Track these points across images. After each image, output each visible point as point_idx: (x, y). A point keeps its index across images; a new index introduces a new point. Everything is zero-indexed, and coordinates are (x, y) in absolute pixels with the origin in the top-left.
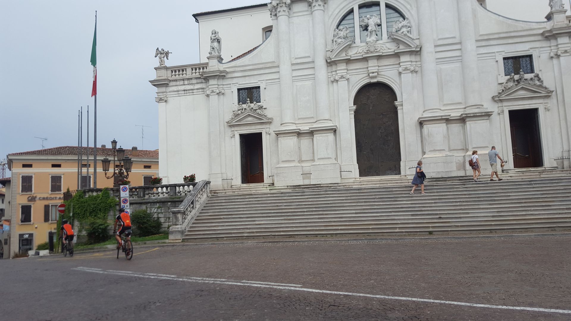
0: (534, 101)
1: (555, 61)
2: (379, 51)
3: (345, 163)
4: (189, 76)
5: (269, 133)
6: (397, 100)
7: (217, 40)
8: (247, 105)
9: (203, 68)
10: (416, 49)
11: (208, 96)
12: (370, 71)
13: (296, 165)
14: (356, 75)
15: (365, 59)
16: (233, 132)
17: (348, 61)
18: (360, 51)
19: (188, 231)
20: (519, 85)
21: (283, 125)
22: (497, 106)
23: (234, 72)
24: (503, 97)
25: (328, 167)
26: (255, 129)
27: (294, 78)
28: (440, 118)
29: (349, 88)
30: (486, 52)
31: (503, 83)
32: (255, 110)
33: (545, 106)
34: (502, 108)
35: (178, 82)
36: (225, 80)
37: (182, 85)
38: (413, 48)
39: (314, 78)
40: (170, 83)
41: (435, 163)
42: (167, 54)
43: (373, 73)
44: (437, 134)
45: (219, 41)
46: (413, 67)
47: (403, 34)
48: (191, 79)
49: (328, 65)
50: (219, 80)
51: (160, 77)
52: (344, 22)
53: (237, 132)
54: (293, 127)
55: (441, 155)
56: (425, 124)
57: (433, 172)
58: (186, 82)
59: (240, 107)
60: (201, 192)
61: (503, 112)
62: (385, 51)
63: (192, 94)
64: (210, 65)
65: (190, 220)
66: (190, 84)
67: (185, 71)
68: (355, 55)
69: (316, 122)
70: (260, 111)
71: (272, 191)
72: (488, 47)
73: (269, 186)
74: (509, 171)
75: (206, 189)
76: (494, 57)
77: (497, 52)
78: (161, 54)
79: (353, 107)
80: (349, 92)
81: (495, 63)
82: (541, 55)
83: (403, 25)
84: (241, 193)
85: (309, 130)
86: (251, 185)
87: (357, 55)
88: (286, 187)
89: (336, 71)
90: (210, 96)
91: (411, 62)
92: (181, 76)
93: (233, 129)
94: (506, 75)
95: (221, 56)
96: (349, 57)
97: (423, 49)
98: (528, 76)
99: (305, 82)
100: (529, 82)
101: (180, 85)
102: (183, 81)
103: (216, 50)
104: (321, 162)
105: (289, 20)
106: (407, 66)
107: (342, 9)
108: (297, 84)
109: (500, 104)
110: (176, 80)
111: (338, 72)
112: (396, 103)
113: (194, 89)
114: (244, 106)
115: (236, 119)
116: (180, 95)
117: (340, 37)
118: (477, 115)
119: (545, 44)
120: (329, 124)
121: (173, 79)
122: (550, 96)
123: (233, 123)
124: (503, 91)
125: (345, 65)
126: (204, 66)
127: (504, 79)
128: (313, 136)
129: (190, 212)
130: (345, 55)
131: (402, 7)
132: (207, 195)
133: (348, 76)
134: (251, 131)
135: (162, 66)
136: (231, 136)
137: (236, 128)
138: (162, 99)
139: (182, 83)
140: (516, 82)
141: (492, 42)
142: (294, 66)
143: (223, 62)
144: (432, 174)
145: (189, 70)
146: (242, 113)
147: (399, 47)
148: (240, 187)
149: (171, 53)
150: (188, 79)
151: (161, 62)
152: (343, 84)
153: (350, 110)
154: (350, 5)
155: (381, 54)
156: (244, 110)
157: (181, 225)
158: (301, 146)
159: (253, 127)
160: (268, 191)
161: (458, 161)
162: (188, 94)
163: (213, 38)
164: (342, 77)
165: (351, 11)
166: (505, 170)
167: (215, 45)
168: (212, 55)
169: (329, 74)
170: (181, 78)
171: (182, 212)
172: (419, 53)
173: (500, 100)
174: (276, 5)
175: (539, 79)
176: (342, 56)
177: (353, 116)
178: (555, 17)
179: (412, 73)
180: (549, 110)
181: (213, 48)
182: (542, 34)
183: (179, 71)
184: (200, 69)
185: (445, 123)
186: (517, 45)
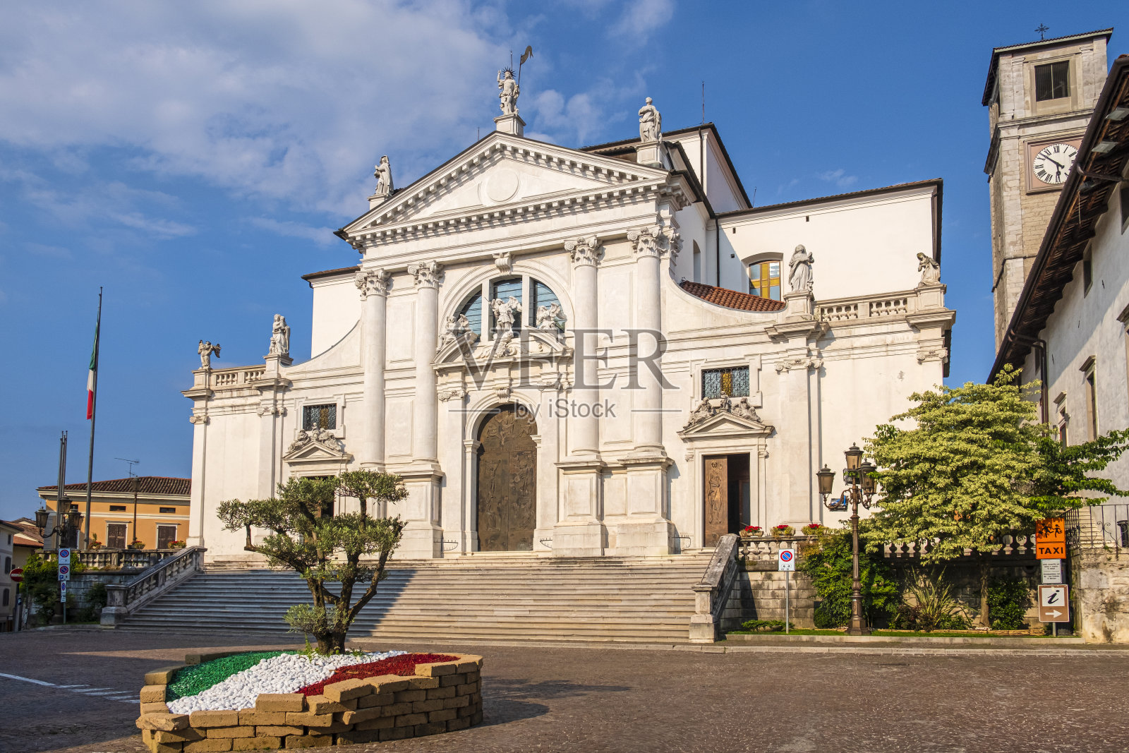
0: (744, 442)
1: (782, 377)
4: (241, 384)
6: (536, 435)
7: (282, 330)
8: (312, 433)
10: (563, 354)
11: (260, 416)
12: (497, 386)
14: (478, 392)
16: (293, 473)
17: (466, 369)
21: (362, 466)
22: (686, 448)
23: (302, 380)
24: (691, 435)
25: (417, 534)
26: (325, 470)
27: (386, 393)
29: (465, 411)
31: (693, 412)
32: (323, 441)
33: (759, 451)
34: (692, 451)
35: (224, 393)
37: (229, 398)
38: (559, 352)
39: (414, 394)
40: (214, 394)
43: (502, 389)
44: (580, 490)
45: (284, 331)
49: (438, 373)
50: (277, 393)
51: (199, 385)
53: (299, 473)
55: (582, 523)
56: (565, 474)
57: (567, 549)
58: (235, 394)
59: (303, 435)
61: (693, 458)
63: (243, 412)
64: (268, 368)
66: (241, 397)
67: (236, 376)
69: (410, 463)
72: (680, 353)
76: (687, 369)
77: (693, 361)
78: (205, 349)
79: (470, 441)
80: (467, 417)
81: (690, 379)
82: (764, 366)
89: (446, 384)
92: (230, 384)
93: (293, 469)
99: (403, 400)
100: (733, 411)
101: (227, 398)
102: (232, 391)
103: (280, 346)
104: (409, 527)
105: (385, 303)
107: (465, 287)
108: (390, 402)
109: (689, 446)
110: (221, 391)
111: (448, 386)
112: (535, 438)
113: (246, 405)
114: (309, 433)
115: (295, 454)
116: (225, 413)
117: (450, 332)
118: (641, 462)
119: (771, 348)
120: (429, 468)
121: (218, 389)
122: (770, 435)
123: (292, 459)
124: (692, 425)
125: (460, 375)
126: (263, 369)
130: (461, 360)
131: (556, 285)
132: (195, 568)
133: (464, 394)
134: (319, 472)
135: (204, 368)
137: (297, 468)
138: (200, 418)
139: (228, 394)
140: (713, 410)
141: (687, 345)
142: (387, 374)
144: (565, 551)
150: (240, 389)
152: (455, 404)
153: (464, 447)
154: (474, 281)
156: (308, 440)
159: (322, 467)
162: (237, 412)
163: (275, 326)
164: (454, 394)
165: (479, 290)
166: (686, 550)
167: (277, 337)
168: (272, 354)
170: (229, 388)
172: (572, 360)
173: (688, 438)
175: (748, 407)
176: (456, 361)
179: (557, 392)
180: (765, 456)
181: (275, 343)
183: (228, 377)
184: (257, 373)
185: (596, 473)
186: (726, 349)
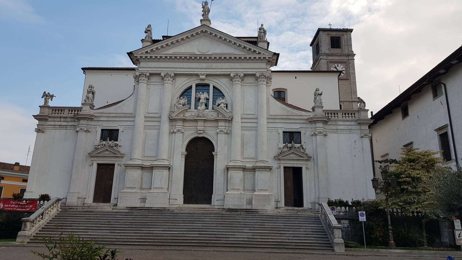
0: (300, 162)
1: (314, 138)
2: (206, 116)
3: (174, 192)
4: (66, 115)
5: (121, 165)
6: (214, 151)
7: (93, 92)
8: (106, 142)
9: (78, 111)
10: (228, 118)
11: (77, 132)
12: (198, 129)
13: (137, 191)
14: (189, 131)
15: (196, 121)
16: (93, 161)
17: (184, 120)
18: (193, 114)
19: (33, 236)
20: (291, 151)
21: (131, 160)
22: (277, 163)
23: (100, 117)
24: (280, 157)
25: (160, 195)
26: (110, 161)
27: (145, 127)
28: (239, 167)
29: (183, 138)
30: (273, 126)
31: (281, 148)
32: (112, 147)
33: (306, 166)
34: (279, 164)
35: (56, 119)
36: (93, 122)
37: (59, 121)
38: (227, 118)
39: (159, 129)
40: (50, 119)
41: (233, 198)
42: (52, 96)
43: (200, 131)
44: (236, 178)
45: (93, 93)
46: (226, 130)
47: (221, 108)
48: (67, 118)
49: (171, 121)
50: (88, 121)
51: (42, 113)
52: (185, 94)
53: (96, 161)
54: (139, 162)
55: (237, 193)
56: (229, 170)
59: (101, 143)
60: (52, 207)
61: (280, 167)
62: (209, 117)
63: (65, 129)
64: (84, 109)
65: (37, 228)
66: (66, 121)
67: (63, 111)
68: (190, 117)
69: (157, 160)
70: (116, 148)
71: (114, 211)
72: (274, 124)
73: (114, 206)
74: (280, 208)
75: (57, 205)
76: (277, 130)
77: (279, 127)
78: (47, 96)
79: (184, 152)
80: (183, 141)
81: (278, 134)
82: (306, 133)
83: (222, 102)
84: (89, 210)
85: (150, 166)
86: (99, 204)
87: (191, 117)
88: (126, 208)
89: (175, 126)
90: (79, 132)
91: (225, 126)
92: (59, 114)
93: (93, 159)
94: (283, 143)
95: (93, 103)
96: (185, 118)
97: (233, 119)
98: (297, 145)
99: (153, 131)
100: (297, 149)
101: (57, 121)
102: (60, 119)
103: (90, 99)
104: (156, 191)
105: (147, 87)
106: (222, 129)
107: (184, 85)
108: (147, 131)
109: (279, 162)
111: (176, 127)
112: (213, 153)
113: (67, 126)
114: (104, 142)
115: (96, 152)
116: (56, 128)
117: (180, 104)
118: (262, 167)
119: (309, 126)
120: (166, 163)
121: (52, 116)
122: (310, 160)
123: (93, 154)
124: (280, 153)
125: (182, 123)
126: (79, 109)
127: (282, 145)
128: (153, 170)
129: (39, 222)
130: (183, 116)
131: (224, 90)
132: (57, 209)
133: (183, 131)
134: (107, 162)
135: (46, 105)
136: (91, 164)
137: (95, 159)
138: (41, 130)
140: (289, 148)
141: (277, 121)
142: (146, 118)
143: (95, 108)
145: (66, 111)
146: (101, 147)
147: (219, 116)
148: (90, 205)
149: (55, 96)
150: (64, 118)
151: (46, 102)
152: (179, 135)
153: (182, 154)
154: (190, 83)
155: (206, 119)
156: (103, 145)
157: (28, 231)
158: (143, 177)
159: (109, 159)
160: (111, 210)
161: (249, 198)
162: (62, 129)
163: (89, 90)
164: (179, 131)
165: (191, 88)
166: (278, 207)
167: (89, 95)
168: (86, 103)
169: (171, 127)
170: (59, 116)
171: (31, 221)
172: (231, 121)
173: (279, 159)
174: (139, 75)
175: (303, 148)
176: (181, 116)
177: (184, 159)
178: (315, 110)
179: (225, 134)
180: (308, 169)
181: (88, 98)
182: (307, 119)
183: (59, 111)
184: (75, 111)
185: (242, 171)
186: (292, 124)
